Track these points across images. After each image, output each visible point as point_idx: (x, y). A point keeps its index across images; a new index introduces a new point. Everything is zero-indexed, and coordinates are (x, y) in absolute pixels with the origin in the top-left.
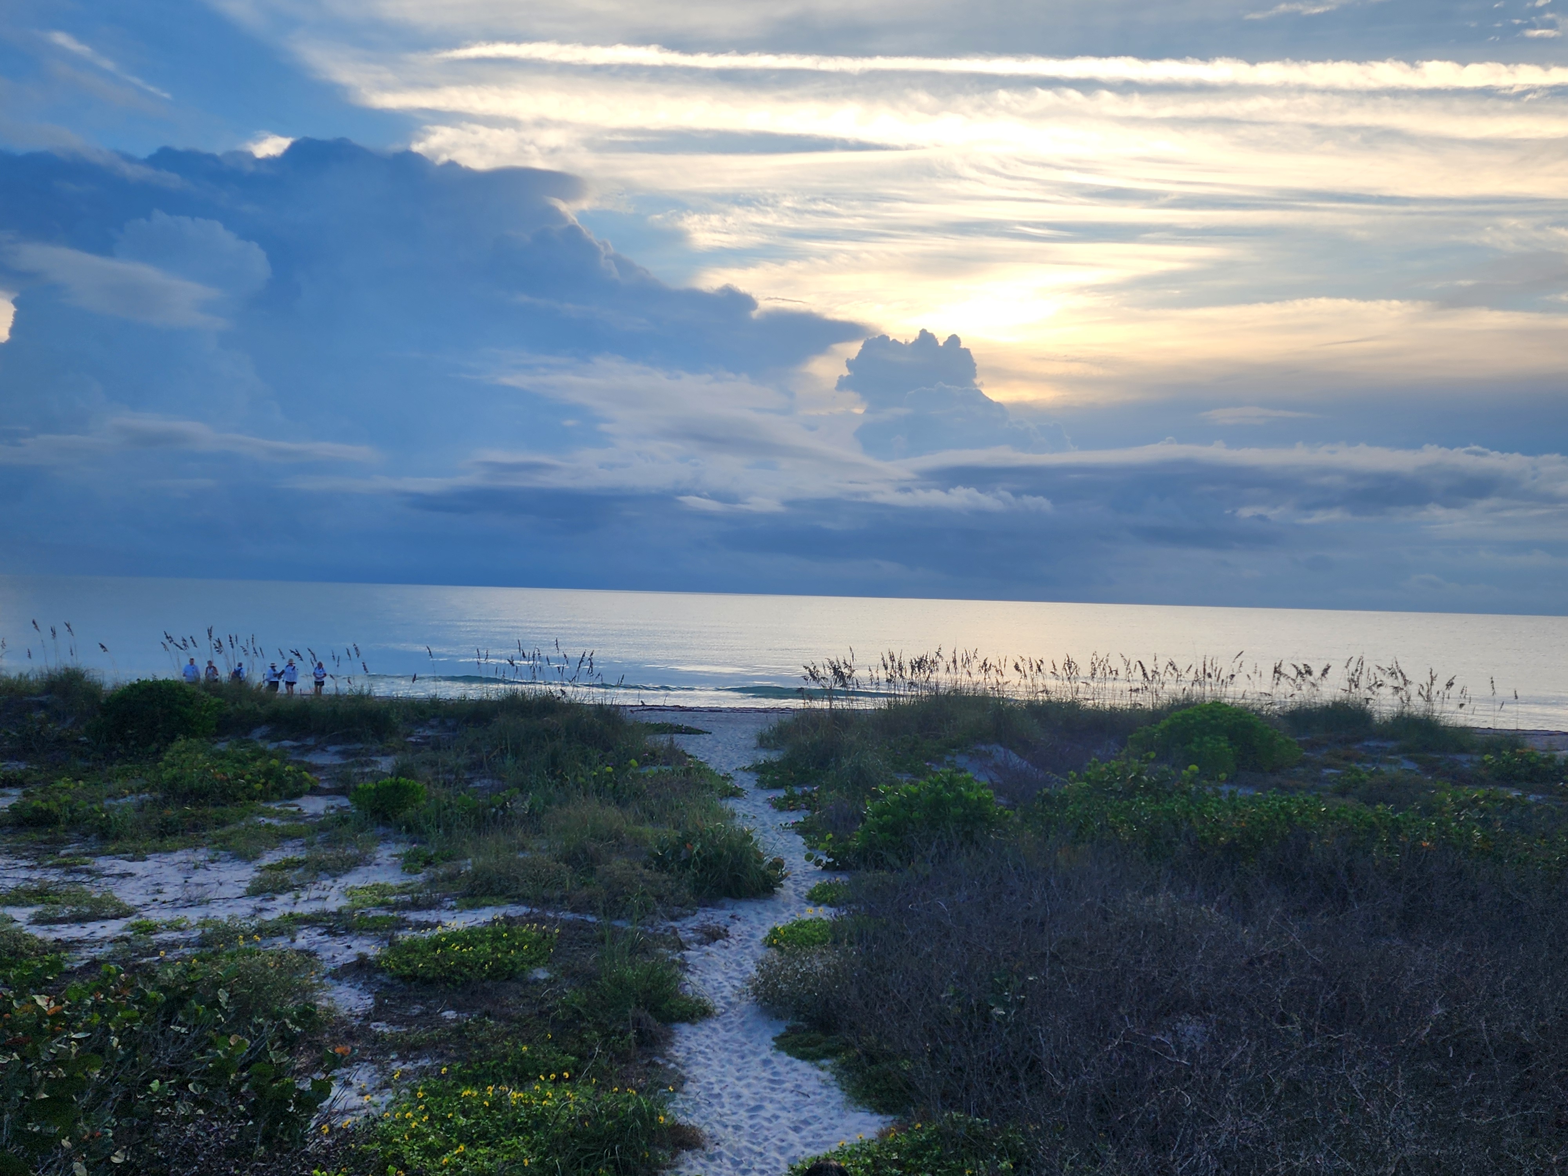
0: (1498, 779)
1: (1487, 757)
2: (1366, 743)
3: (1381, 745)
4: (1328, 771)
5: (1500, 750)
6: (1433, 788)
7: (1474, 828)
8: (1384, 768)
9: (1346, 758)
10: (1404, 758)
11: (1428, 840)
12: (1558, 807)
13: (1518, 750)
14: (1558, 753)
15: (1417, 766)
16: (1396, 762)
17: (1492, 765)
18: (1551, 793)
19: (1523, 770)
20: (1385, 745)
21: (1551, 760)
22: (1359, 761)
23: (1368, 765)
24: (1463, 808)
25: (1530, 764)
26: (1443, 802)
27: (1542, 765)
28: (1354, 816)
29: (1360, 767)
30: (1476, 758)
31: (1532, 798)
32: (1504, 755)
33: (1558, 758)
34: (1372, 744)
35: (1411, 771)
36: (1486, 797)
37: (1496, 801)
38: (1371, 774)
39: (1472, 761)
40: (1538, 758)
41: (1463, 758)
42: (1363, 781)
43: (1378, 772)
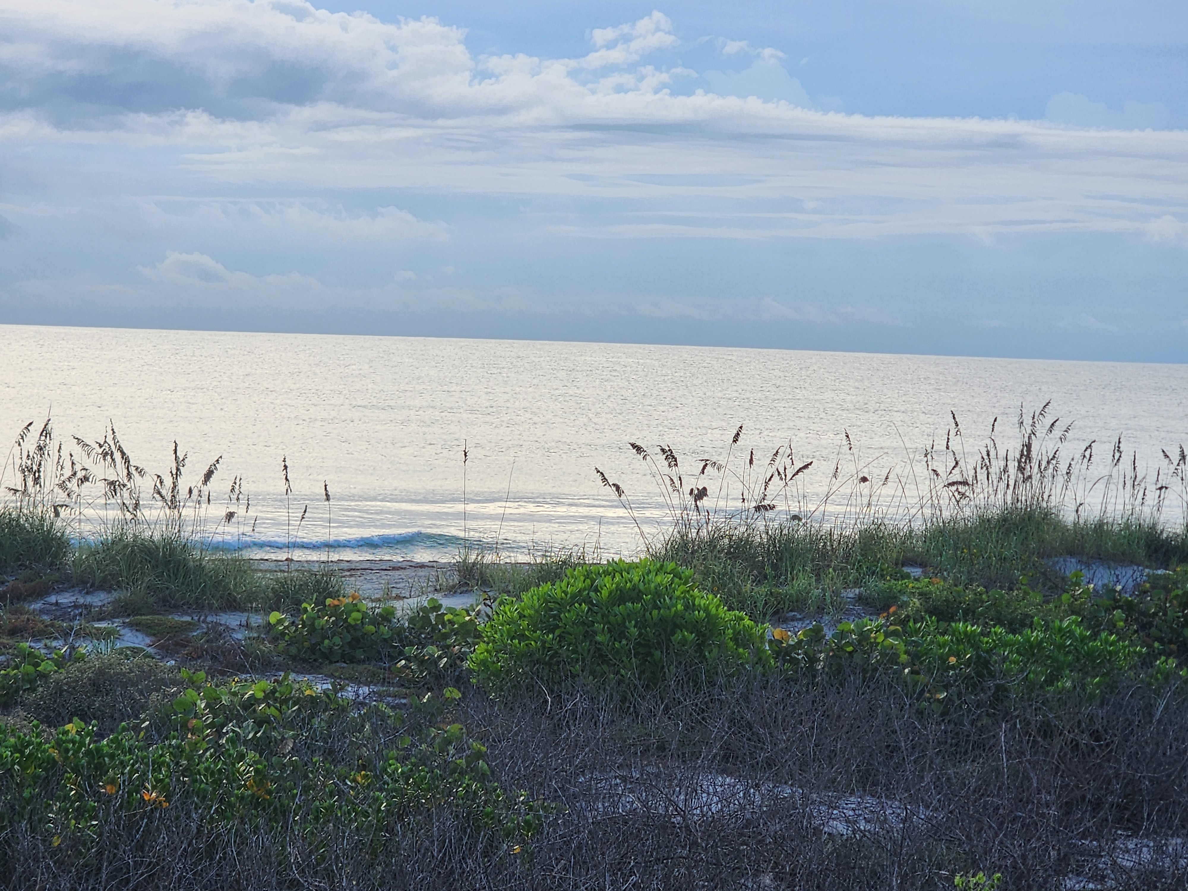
0: (294, 658)
1: (274, 617)
2: (53, 599)
3: (81, 601)
5: (299, 603)
6: (174, 683)
7: (241, 757)
8: (85, 647)
9: (13, 632)
10: (125, 625)
11: (154, 788)
12: (393, 708)
13: (329, 601)
14: (398, 605)
15: (148, 640)
16: (107, 635)
17: (283, 634)
18: (384, 682)
19: (337, 640)
20: (89, 599)
21: (387, 617)
22: (38, 635)
23: (54, 644)
24: (228, 720)
25: (349, 628)
26: (190, 709)
27: (372, 628)
28: (15, 749)
29: (39, 647)
30: (256, 620)
31: (349, 693)
32: (306, 610)
33: (399, 613)
34: (66, 599)
35: (136, 651)
36: (270, 695)
37: (285, 701)
38: (60, 663)
39: (248, 626)
40: (365, 615)
41: (232, 620)
42: (44, 676)
43: (73, 657)
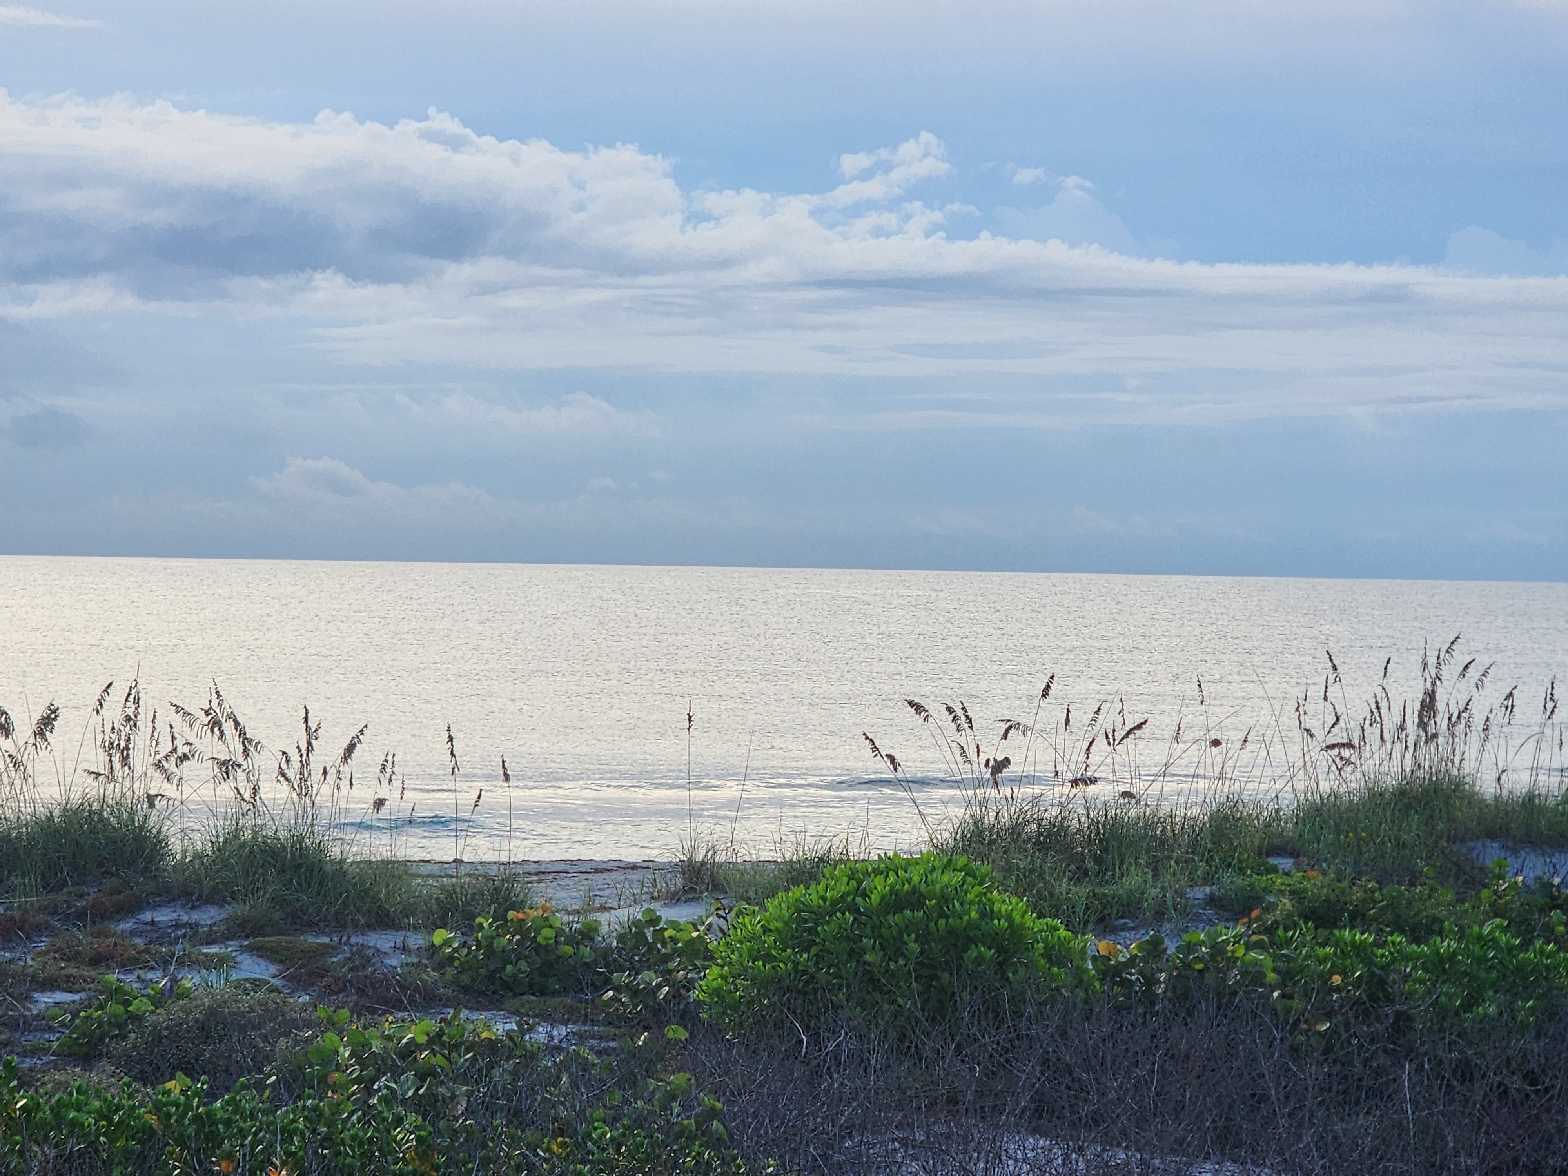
0: (466, 990)
1: (440, 936)
2: (147, 916)
3: (185, 918)
4: (45, 999)
5: (472, 917)
6: (308, 1025)
7: (399, 1121)
8: (190, 980)
9: (96, 961)
10: (243, 949)
11: (284, 1164)
12: (599, 1053)
13: (511, 914)
14: (603, 918)
15: (273, 969)
16: (219, 963)
17: (451, 959)
18: (585, 1019)
19: (523, 965)
20: (195, 916)
21: (588, 934)
22: (128, 964)
23: (150, 975)
24: (380, 1073)
25: (538, 948)
26: (329, 1059)
27: (568, 949)
28: (101, 1115)
29: (130, 981)
30: (416, 940)
31: (541, 1034)
32: (481, 927)
33: (604, 929)
34: (164, 916)
35: (257, 984)
36: (435, 1039)
37: (456, 1047)
38: (158, 1001)
39: (405, 949)
40: (559, 933)
41: (383, 941)
42: (137, 1018)
43: (175, 992)
